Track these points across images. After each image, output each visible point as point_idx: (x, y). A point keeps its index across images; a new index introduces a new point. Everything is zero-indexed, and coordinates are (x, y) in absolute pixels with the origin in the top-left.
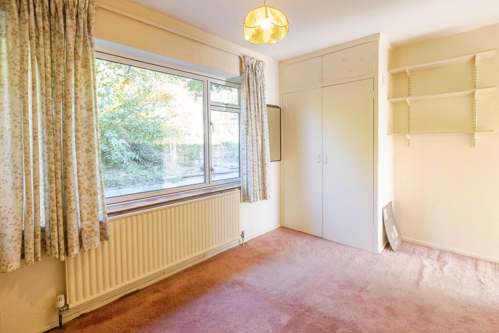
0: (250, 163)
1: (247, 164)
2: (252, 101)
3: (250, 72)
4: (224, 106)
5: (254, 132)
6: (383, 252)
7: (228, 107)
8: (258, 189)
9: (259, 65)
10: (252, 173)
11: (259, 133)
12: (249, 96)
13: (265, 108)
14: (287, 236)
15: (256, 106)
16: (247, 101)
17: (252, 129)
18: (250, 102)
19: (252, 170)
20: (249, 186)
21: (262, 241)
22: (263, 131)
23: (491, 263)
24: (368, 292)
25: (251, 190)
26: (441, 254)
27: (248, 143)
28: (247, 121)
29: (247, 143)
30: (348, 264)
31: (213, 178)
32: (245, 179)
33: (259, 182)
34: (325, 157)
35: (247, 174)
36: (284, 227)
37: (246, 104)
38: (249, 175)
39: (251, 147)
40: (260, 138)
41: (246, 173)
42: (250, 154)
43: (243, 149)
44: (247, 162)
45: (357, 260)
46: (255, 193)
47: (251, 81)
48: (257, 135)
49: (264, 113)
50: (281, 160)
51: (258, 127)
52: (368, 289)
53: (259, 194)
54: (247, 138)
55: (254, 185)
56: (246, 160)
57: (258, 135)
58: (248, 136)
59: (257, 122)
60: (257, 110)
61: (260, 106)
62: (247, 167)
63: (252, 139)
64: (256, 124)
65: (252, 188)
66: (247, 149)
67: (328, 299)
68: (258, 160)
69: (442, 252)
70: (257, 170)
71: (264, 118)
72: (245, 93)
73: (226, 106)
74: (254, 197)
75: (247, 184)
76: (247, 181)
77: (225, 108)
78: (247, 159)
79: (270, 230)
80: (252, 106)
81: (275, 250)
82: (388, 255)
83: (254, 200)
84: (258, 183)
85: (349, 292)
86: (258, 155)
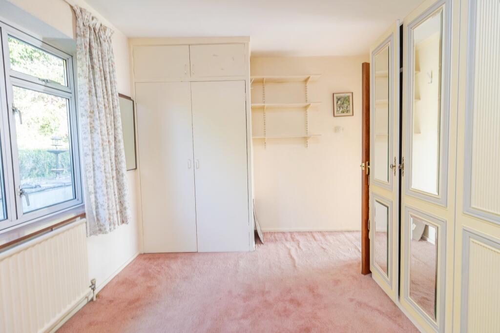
0: (100, 176)
1: (94, 177)
2: (98, 83)
3: (92, 37)
4: (40, 82)
5: (104, 129)
6: (256, 247)
7: (49, 86)
8: (115, 211)
9: (105, 32)
10: (105, 190)
11: (112, 132)
12: (94, 75)
13: (116, 96)
14: (155, 263)
15: (105, 90)
16: (90, 81)
17: (101, 124)
18: (94, 84)
19: (104, 185)
20: (101, 210)
21: (123, 283)
22: (115, 129)
23: (318, 232)
24: (269, 292)
25: (104, 214)
26: (291, 235)
27: (96, 146)
28: (92, 112)
29: (92, 145)
30: (237, 272)
31: (24, 207)
32: (93, 200)
33: (116, 201)
34: (197, 161)
35: (96, 193)
36: (144, 254)
37: (87, 86)
38: (100, 193)
39: (101, 150)
40: (112, 138)
41: (93, 191)
42: (98, 162)
43: (86, 155)
44: (94, 174)
45: (242, 263)
46: (112, 217)
47: (94, 52)
48: (108, 134)
49: (116, 103)
50: (136, 168)
51: (109, 122)
52: (267, 289)
53: (116, 218)
54: (92, 138)
55: (108, 206)
56: (92, 172)
57: (110, 133)
58: (95, 135)
59: (108, 116)
60: (106, 97)
61: (110, 93)
62: (95, 182)
63: (103, 140)
64: (106, 117)
65: (107, 211)
66: (93, 155)
67: (242, 321)
68: (112, 170)
69: (291, 233)
70: (112, 184)
71: (117, 110)
72: (85, 68)
73: (44, 83)
74: (110, 225)
75: (97, 207)
76: (96, 202)
77: (43, 88)
78: (94, 170)
79: (127, 264)
80: (99, 91)
81: (149, 288)
82: (261, 248)
83: (110, 229)
84: (114, 204)
85: (255, 302)
86: (112, 163)
